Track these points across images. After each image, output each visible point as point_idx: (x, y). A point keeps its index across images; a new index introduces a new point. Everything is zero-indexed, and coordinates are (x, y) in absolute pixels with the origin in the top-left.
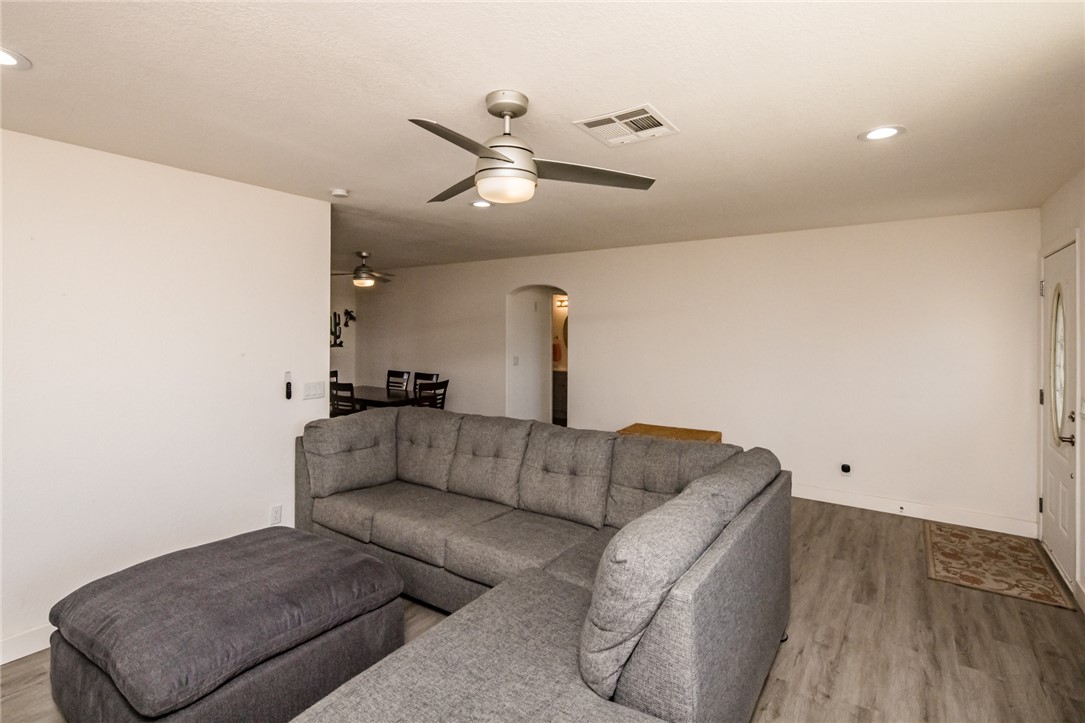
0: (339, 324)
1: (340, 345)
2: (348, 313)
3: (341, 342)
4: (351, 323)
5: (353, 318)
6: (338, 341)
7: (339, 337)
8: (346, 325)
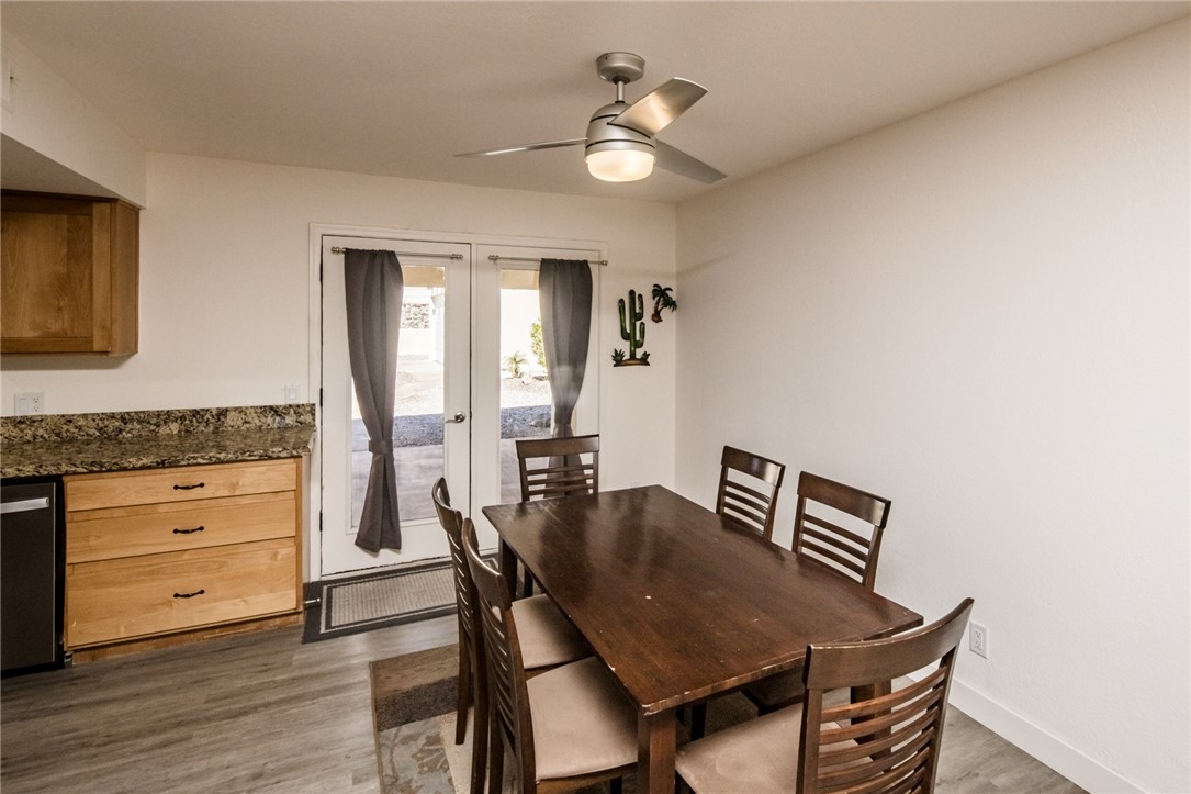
0: (640, 316)
1: (644, 361)
2: (660, 293)
3: (646, 355)
4: (665, 313)
5: (670, 303)
6: (639, 353)
7: (639, 345)
8: (657, 317)
